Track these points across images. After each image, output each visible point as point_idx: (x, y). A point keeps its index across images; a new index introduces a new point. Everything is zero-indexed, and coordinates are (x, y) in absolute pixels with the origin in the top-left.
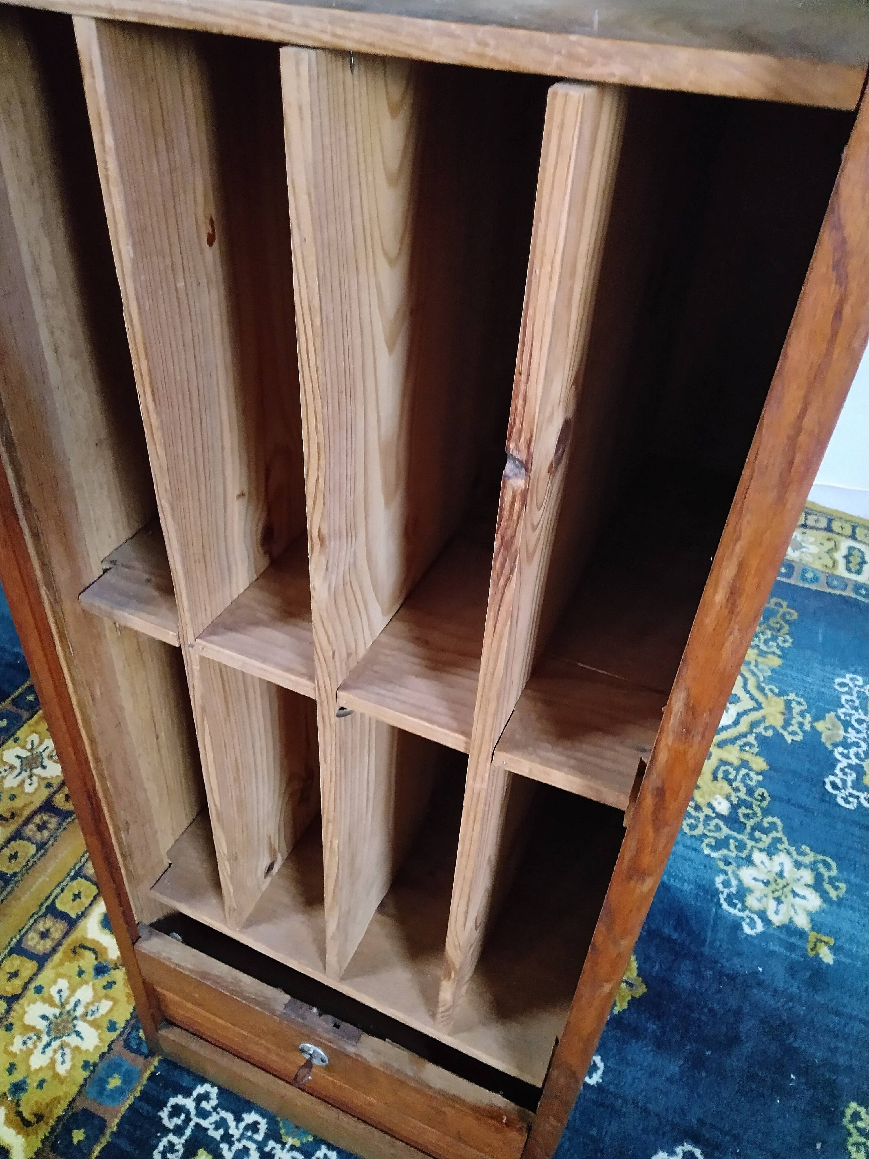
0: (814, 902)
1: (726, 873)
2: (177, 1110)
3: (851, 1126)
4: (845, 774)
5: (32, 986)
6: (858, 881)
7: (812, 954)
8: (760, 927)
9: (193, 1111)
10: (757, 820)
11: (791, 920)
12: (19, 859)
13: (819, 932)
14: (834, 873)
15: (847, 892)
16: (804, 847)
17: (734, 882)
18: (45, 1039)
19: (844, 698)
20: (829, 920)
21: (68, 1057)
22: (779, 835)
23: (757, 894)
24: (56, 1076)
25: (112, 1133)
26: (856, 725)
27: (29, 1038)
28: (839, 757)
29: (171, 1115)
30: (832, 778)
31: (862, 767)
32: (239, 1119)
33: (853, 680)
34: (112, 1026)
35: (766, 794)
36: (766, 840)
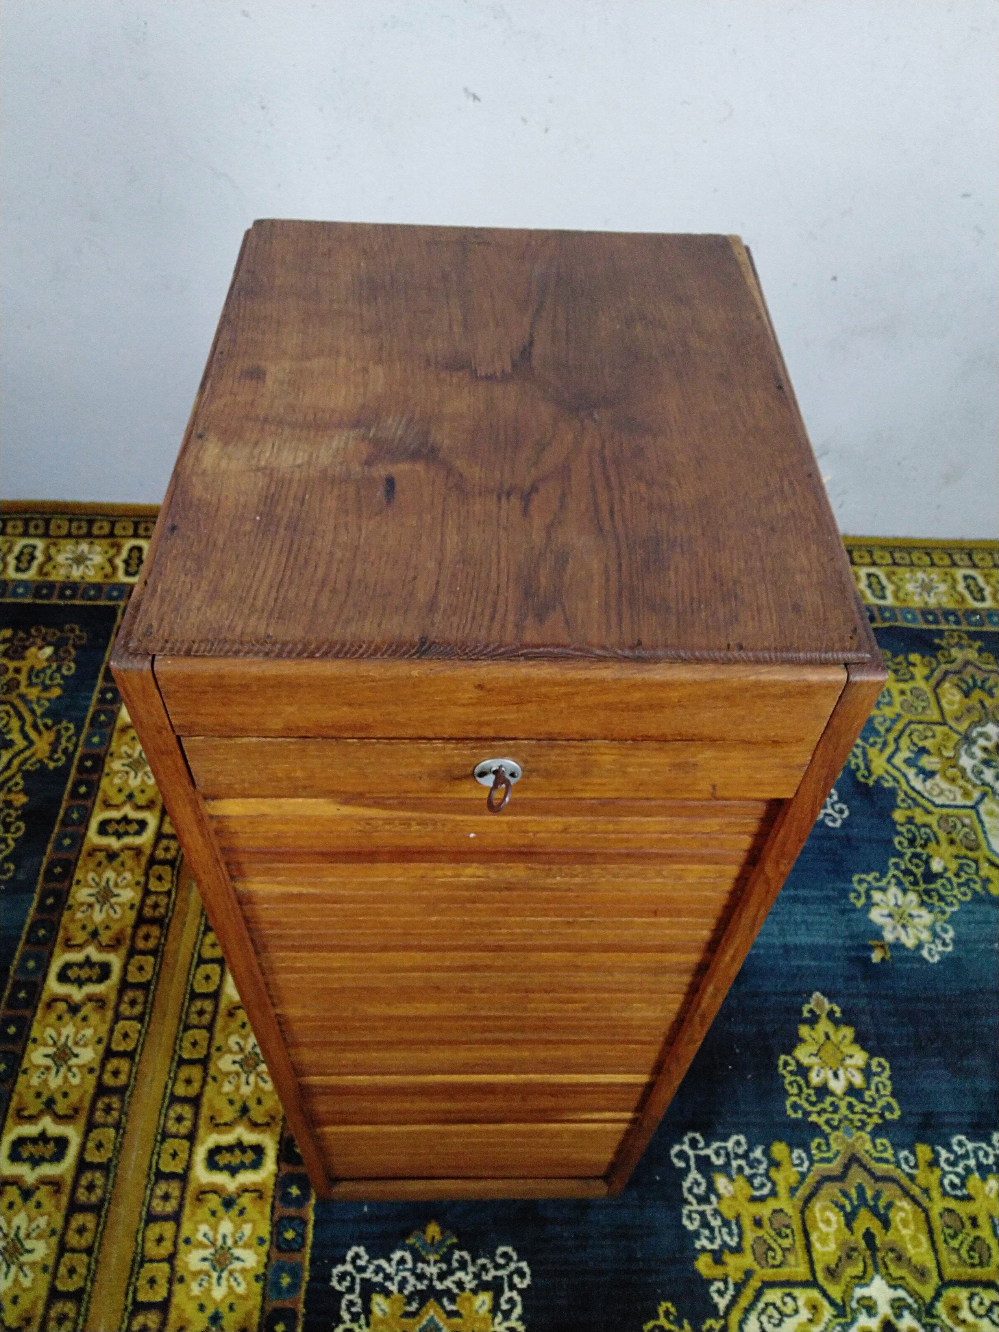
2: (342, 1276)
3: (785, 1072)
5: (180, 1241)
9: (353, 1272)
12: (107, 1146)
18: (215, 1275)
21: (240, 1279)
24: (239, 1297)
25: (304, 1315)
27: (202, 1280)
29: (340, 1281)
32: (389, 1260)
34: (261, 1241)
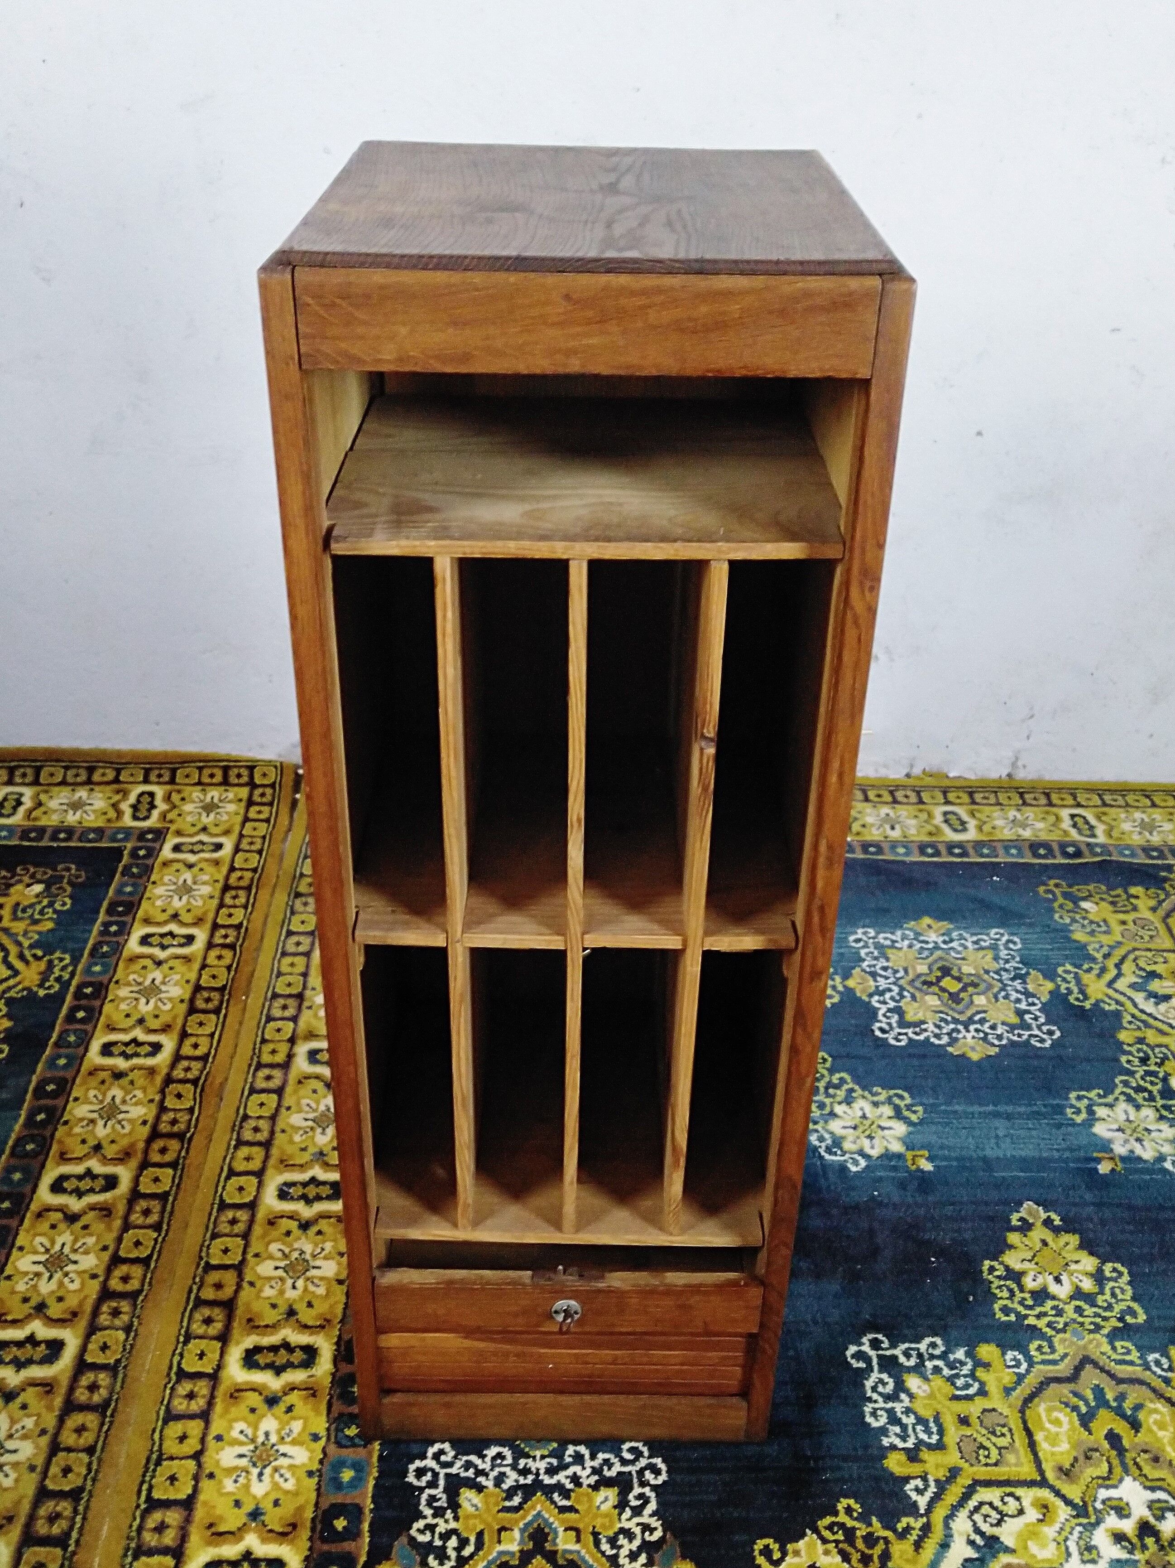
0: (900, 1129)
1: (817, 1131)
2: (420, 1473)
3: (990, 1277)
4: (888, 1018)
5: (210, 1438)
6: (931, 1101)
7: (914, 1168)
8: (863, 1163)
9: (436, 1467)
10: (827, 1079)
11: (887, 1150)
12: (113, 1347)
13: (913, 1149)
14: (908, 1101)
15: (925, 1112)
16: (875, 1089)
17: (827, 1136)
18: (255, 1471)
19: (863, 952)
20: (918, 1139)
21: (288, 1475)
22: (851, 1086)
23: (851, 1138)
24: (287, 1492)
25: (371, 1511)
26: (883, 973)
27: (238, 1476)
28: (877, 1005)
29: (418, 1476)
30: (878, 1025)
31: (900, 1007)
32: (482, 1456)
33: (865, 933)
34: (315, 1437)
35: (826, 1056)
36: (841, 1094)
